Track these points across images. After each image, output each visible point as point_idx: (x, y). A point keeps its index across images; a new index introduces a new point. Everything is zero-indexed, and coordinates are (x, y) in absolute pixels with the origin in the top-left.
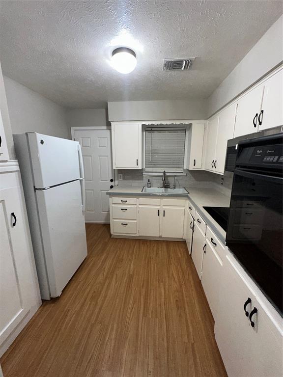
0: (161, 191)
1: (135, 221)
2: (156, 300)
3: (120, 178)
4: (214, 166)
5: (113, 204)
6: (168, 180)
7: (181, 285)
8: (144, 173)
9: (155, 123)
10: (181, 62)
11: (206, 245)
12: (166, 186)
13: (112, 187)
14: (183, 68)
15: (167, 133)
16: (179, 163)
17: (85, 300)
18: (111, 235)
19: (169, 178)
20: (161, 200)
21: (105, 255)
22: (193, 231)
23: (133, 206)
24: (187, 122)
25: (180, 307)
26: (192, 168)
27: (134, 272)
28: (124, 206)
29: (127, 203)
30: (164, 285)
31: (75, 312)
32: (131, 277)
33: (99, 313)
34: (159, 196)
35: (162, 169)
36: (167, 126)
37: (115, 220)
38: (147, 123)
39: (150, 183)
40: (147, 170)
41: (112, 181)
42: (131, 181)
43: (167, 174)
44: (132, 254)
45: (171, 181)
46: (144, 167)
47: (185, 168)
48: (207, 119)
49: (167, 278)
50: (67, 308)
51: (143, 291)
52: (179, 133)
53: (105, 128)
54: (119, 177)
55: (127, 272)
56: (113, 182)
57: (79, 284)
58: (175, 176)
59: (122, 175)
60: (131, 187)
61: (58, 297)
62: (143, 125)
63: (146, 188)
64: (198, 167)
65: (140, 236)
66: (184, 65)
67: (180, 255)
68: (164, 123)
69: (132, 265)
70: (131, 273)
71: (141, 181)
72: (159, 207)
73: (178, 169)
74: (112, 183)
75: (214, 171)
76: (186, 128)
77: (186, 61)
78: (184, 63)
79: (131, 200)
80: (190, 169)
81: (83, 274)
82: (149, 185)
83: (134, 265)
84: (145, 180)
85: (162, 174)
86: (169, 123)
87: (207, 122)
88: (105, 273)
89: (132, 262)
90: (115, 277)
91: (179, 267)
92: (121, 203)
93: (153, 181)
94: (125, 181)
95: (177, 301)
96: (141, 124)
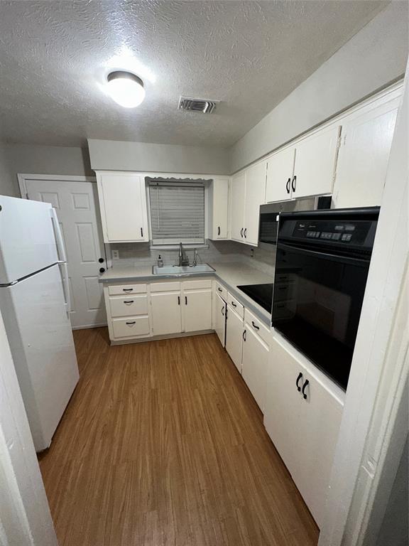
0: (178, 270)
1: (147, 317)
2: (193, 411)
3: (116, 256)
4: (244, 232)
5: (110, 295)
6: (185, 254)
7: (219, 386)
8: (152, 247)
9: (165, 176)
10: (203, 103)
11: (245, 331)
12: (184, 263)
13: (102, 270)
14: (204, 111)
15: (180, 191)
16: (197, 230)
17: (94, 438)
18: (109, 342)
19: (186, 252)
20: (182, 283)
21: (107, 372)
22: (226, 318)
23: (141, 296)
24: (207, 178)
25: (222, 409)
26: (215, 238)
27: (156, 385)
28: (129, 298)
29: (132, 292)
30: (200, 390)
31: (82, 460)
32: (154, 392)
33: (119, 450)
34: (179, 277)
35: (177, 240)
36: (180, 181)
37: (115, 320)
38: (152, 176)
39: (162, 261)
40: (156, 242)
41: (101, 261)
42: (132, 260)
43: (184, 247)
44: (149, 362)
45: (190, 255)
46: (151, 239)
47: (206, 237)
48: (231, 175)
49: (201, 381)
51: (175, 404)
52: (197, 192)
53: (83, 178)
54: (113, 255)
55: (147, 387)
56: (104, 263)
57: (76, 422)
58: (195, 249)
59: (117, 251)
60: (132, 268)
61: (48, 449)
62: (147, 178)
63: (156, 267)
64: (223, 237)
65: (154, 337)
66: (206, 108)
67: (211, 350)
68: (177, 177)
69: (152, 376)
70: (153, 387)
71: (147, 259)
72: (179, 293)
73: (197, 239)
74: (103, 265)
75: (244, 241)
76: (204, 185)
77: (209, 103)
78: (207, 105)
79: (137, 287)
80: (214, 239)
81: (80, 407)
82: (160, 263)
83: (154, 376)
84: (154, 257)
85: (178, 247)
86: (183, 177)
87: (231, 178)
88: (115, 397)
89: (152, 373)
90: (130, 399)
91: (213, 365)
92: (124, 292)
93: (165, 257)
94: (122, 260)
95: (218, 405)
96: (142, 176)
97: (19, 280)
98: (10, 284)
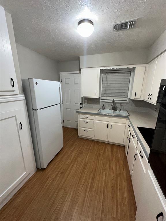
0: (110, 112)
1: (93, 130)
2: (99, 183)
3: (86, 103)
4: (150, 96)
5: (80, 118)
6: (116, 105)
7: (117, 176)
8: (100, 100)
9: (109, 68)
10: (127, 23)
11: (136, 154)
12: (114, 109)
13: (81, 108)
14: (128, 28)
15: (117, 74)
16: (124, 93)
17: (58, 173)
18: (78, 136)
19: (117, 104)
20: (110, 118)
21: (73, 147)
22: (129, 142)
23: (91, 121)
24: (132, 67)
25: (114, 191)
26: (133, 98)
27: (88, 161)
28: (86, 120)
29: (88, 118)
30: (106, 174)
31: (52, 179)
32: (86, 164)
33: (64, 183)
34: (108, 116)
35: (113, 98)
36: (117, 70)
37: (81, 128)
38: (103, 68)
39: (104, 107)
40: (103, 98)
41: (81, 104)
42: (92, 105)
43: (116, 101)
44: (89, 149)
45: (118, 106)
46: (101, 97)
47: (129, 98)
48: (148, 63)
49: (108, 170)
50: (48, 175)
51: (92, 175)
52: (126, 74)
53: (78, 72)
54: (85, 102)
55: (84, 161)
56: (82, 105)
57: (56, 163)
58: (121, 103)
59: (87, 101)
60: (92, 108)
61: (45, 168)
62: (101, 70)
63: (101, 109)
64: (138, 98)
65: (95, 139)
66: (129, 25)
67: (119, 155)
68: (115, 68)
69: (87, 157)
70: (86, 162)
71: (98, 105)
72: (108, 123)
73: (123, 98)
74: (81, 106)
75: (149, 101)
76: (131, 71)
77: (130, 22)
78: (129, 24)
79: (90, 117)
80: (131, 99)
81: (59, 158)
82: (104, 108)
83: (89, 156)
84: (101, 105)
85: (112, 101)
86: (118, 67)
87: (148, 65)
88: (72, 159)
89: (88, 155)
90: (76, 162)
91: (117, 163)
92: (85, 118)
93: (106, 105)
94: (88, 105)
95: (112, 186)
96: (99, 69)
97: (41, 109)
98: (37, 110)
